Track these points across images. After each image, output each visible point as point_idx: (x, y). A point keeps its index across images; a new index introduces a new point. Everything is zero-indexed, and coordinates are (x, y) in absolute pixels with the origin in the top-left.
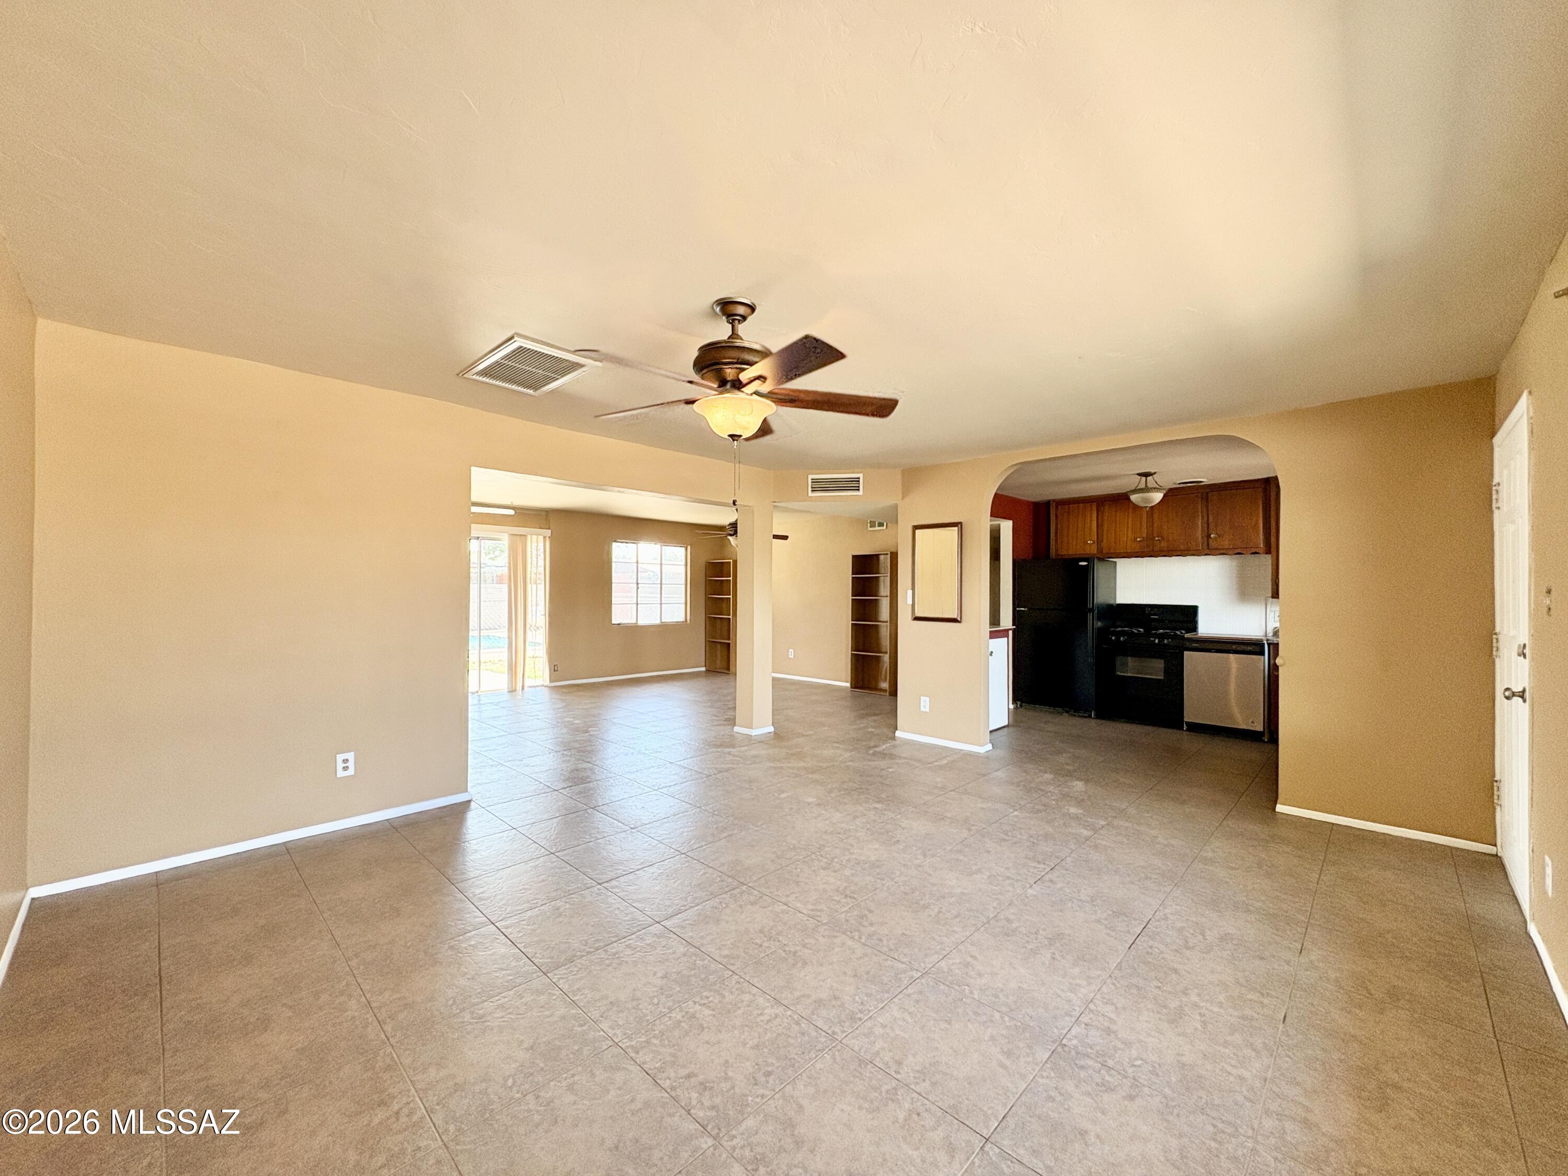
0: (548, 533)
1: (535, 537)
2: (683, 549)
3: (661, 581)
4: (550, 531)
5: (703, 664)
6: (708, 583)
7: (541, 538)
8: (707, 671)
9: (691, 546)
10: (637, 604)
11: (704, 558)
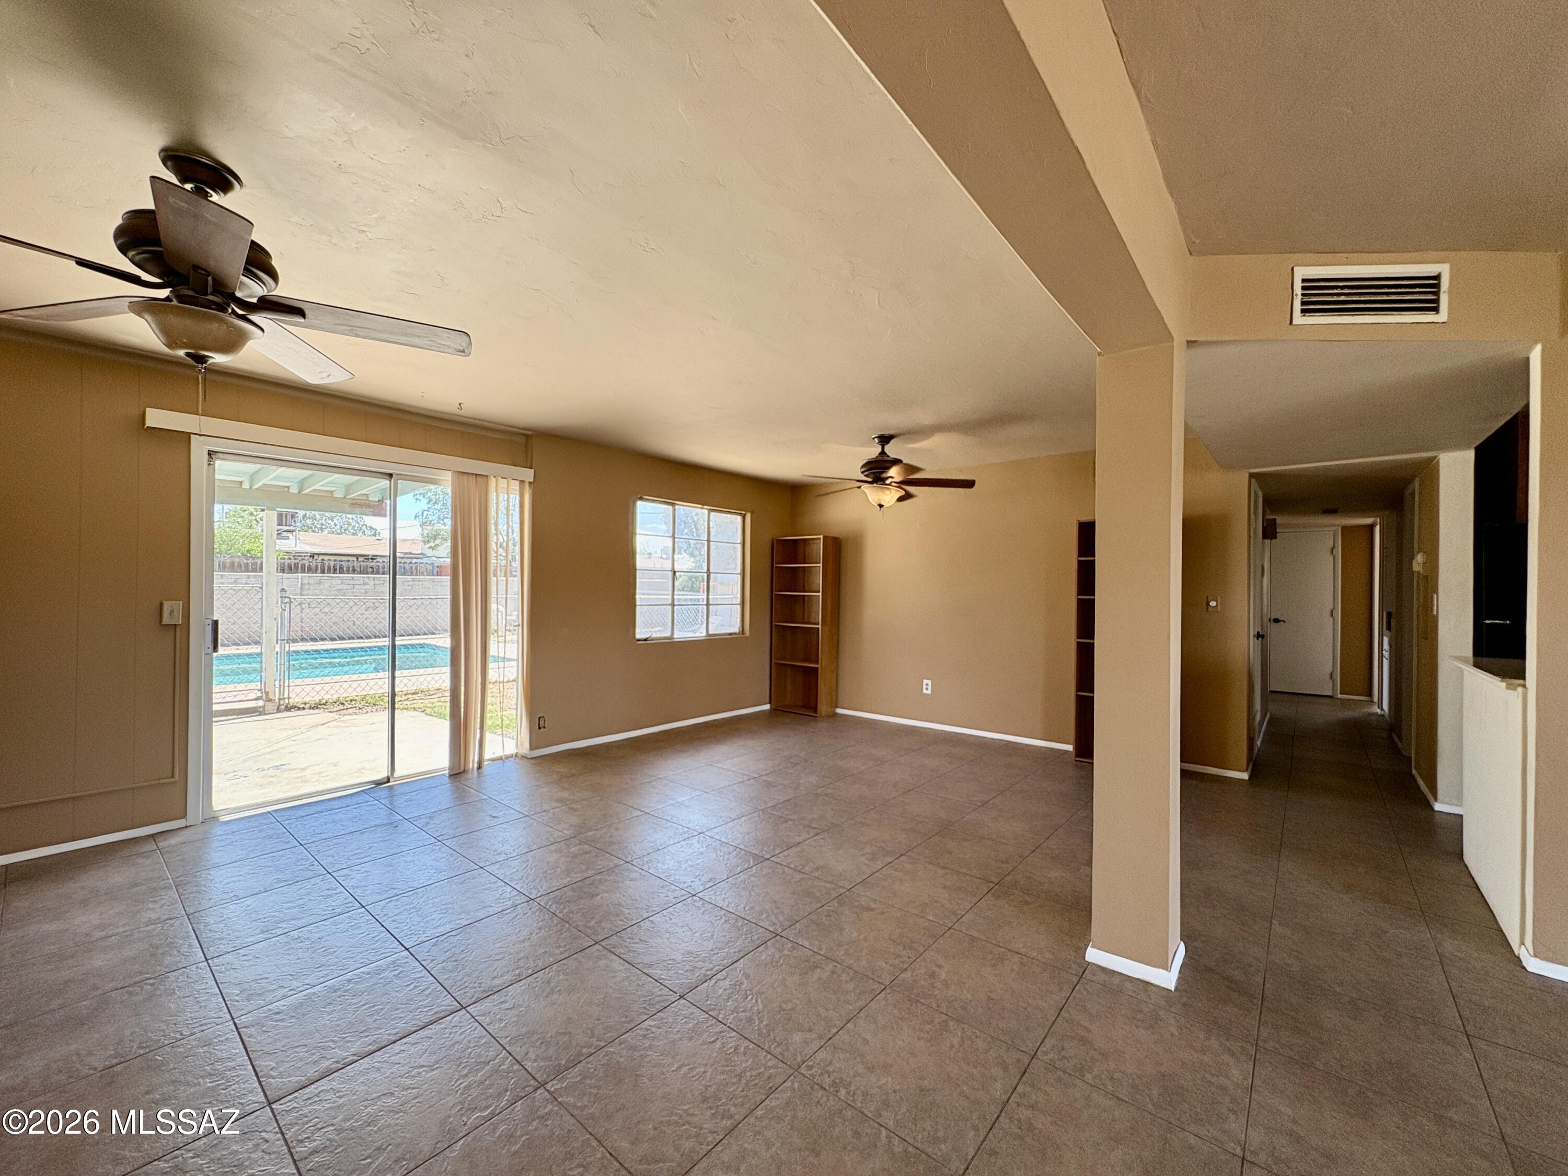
0: (529, 475)
1: (503, 483)
2: (739, 519)
3: (708, 570)
4: (533, 470)
5: (768, 700)
6: (775, 572)
7: (515, 485)
8: (773, 710)
9: (752, 513)
10: (673, 605)
11: (772, 532)
